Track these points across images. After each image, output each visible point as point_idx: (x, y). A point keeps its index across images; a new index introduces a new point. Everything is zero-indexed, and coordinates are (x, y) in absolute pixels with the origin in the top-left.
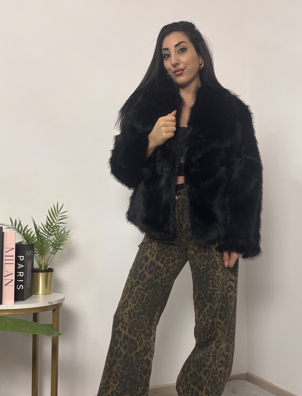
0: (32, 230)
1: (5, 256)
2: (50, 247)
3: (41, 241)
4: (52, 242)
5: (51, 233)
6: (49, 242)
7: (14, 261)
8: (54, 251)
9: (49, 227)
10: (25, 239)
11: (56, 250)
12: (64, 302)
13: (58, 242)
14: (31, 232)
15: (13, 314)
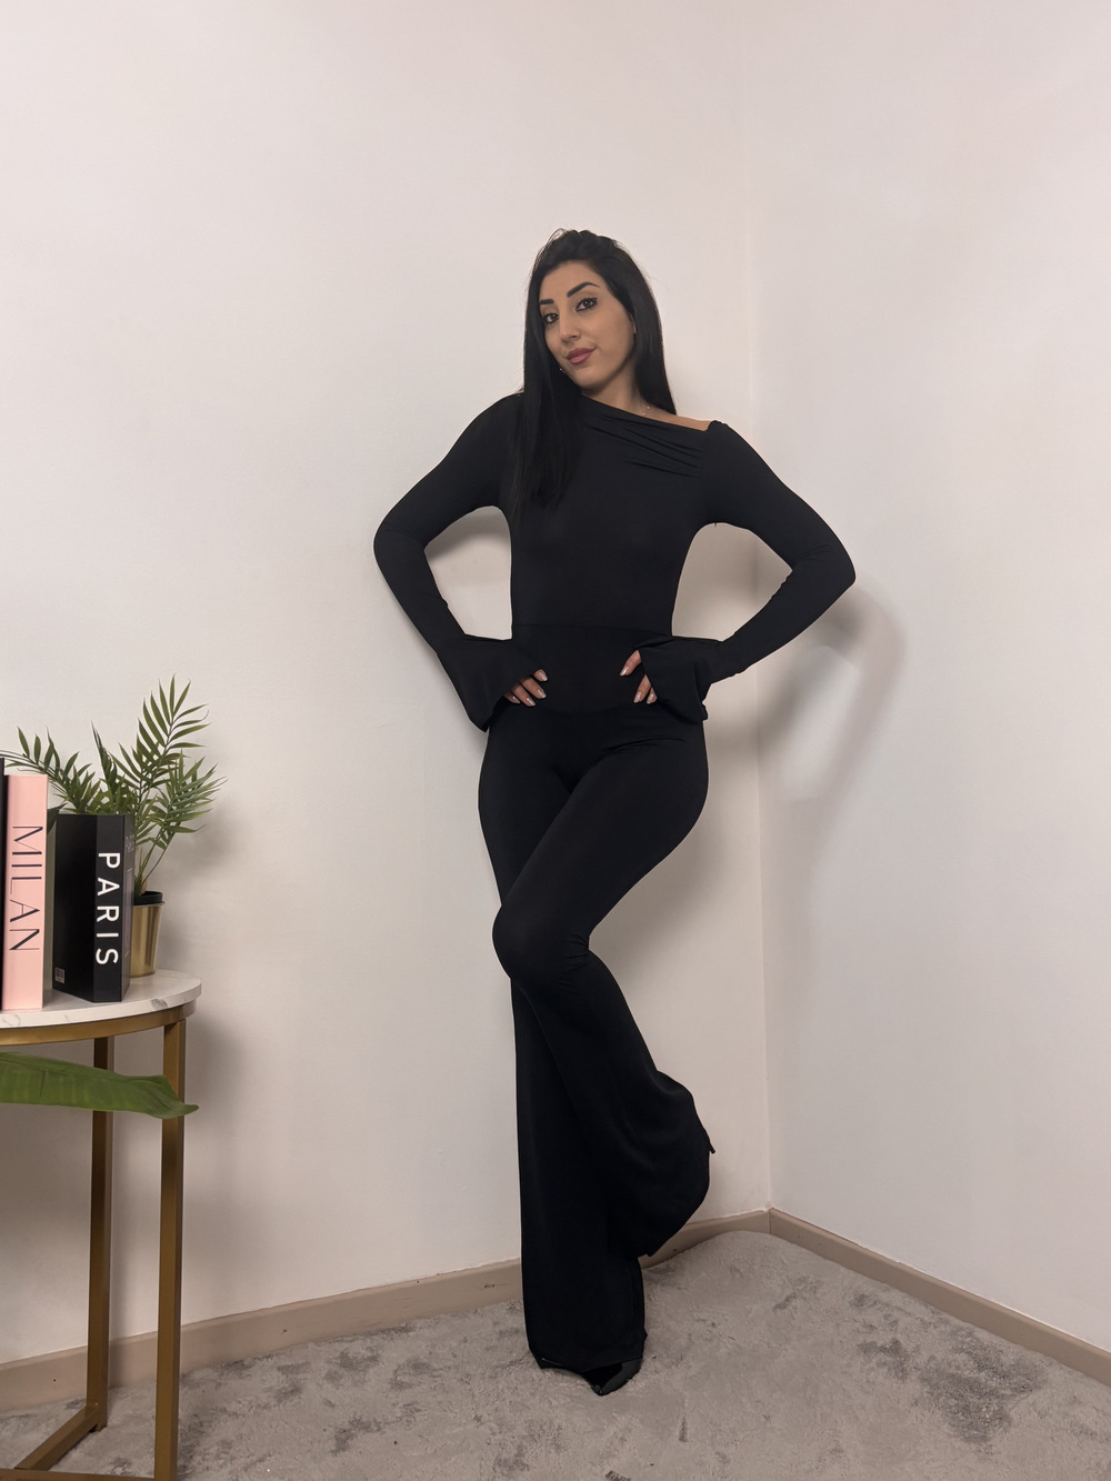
0: (90, 771)
1: (14, 853)
2: (152, 824)
3: (121, 804)
4: (155, 808)
5: (152, 780)
6: (147, 806)
7: (43, 869)
8: (164, 838)
9: (144, 759)
10: (72, 800)
11: (169, 833)
12: (198, 1000)
13: (174, 808)
14: (88, 778)
15: (38, 1041)
